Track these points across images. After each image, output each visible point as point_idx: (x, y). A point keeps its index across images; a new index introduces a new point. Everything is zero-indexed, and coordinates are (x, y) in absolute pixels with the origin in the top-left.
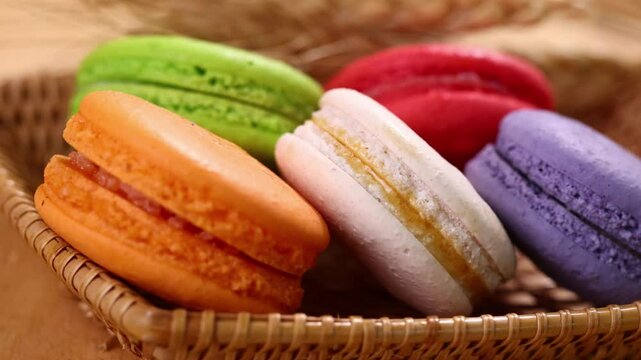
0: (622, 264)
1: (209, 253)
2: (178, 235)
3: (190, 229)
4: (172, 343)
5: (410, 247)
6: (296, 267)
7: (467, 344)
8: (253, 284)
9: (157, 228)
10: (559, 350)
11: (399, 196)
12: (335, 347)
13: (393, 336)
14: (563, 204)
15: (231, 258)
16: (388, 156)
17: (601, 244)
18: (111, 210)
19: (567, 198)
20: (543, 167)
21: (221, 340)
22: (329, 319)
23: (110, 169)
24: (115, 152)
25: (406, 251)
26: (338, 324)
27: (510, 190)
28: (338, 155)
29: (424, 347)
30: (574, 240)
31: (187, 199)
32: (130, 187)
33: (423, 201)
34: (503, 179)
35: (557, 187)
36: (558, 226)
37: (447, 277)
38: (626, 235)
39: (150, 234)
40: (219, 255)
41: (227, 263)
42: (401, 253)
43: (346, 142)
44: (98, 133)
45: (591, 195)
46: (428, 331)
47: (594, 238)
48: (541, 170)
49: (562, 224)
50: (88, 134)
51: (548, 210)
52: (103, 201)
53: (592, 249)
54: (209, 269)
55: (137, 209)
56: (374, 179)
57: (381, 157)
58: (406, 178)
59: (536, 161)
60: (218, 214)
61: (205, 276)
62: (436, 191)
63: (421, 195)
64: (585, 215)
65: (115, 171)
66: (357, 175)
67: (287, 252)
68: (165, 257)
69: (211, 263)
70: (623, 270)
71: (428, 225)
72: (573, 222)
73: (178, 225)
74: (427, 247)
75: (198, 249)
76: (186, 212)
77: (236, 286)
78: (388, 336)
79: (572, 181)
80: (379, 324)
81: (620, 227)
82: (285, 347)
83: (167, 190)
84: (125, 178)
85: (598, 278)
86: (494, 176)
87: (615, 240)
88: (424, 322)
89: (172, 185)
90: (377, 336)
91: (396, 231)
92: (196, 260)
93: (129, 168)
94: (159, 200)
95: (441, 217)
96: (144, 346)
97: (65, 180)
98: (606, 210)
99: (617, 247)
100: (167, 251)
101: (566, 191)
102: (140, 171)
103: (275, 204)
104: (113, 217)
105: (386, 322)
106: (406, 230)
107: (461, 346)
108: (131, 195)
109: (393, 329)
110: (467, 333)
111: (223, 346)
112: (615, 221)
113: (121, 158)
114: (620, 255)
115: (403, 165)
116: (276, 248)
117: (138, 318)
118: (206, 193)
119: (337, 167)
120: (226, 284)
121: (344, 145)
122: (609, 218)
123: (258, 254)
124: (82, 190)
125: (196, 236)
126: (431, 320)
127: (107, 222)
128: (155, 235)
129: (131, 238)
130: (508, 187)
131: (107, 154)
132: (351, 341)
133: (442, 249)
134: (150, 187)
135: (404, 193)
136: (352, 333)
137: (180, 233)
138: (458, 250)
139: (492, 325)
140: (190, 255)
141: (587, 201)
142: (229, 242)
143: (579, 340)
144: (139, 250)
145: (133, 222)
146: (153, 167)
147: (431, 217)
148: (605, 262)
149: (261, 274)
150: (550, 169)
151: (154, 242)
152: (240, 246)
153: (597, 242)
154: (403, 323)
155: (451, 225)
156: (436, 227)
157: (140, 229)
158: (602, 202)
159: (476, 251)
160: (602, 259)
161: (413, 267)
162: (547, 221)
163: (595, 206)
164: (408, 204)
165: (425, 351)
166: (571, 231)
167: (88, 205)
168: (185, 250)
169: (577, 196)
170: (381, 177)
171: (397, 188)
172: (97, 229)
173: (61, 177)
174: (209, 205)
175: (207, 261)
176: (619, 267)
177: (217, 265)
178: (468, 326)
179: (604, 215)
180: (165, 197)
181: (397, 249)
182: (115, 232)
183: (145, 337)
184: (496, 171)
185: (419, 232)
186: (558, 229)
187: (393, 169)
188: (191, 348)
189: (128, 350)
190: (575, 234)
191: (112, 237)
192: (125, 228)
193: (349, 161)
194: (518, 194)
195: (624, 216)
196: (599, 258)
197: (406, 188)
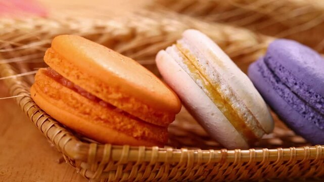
0: (316, 121)
1: (121, 118)
2: (105, 110)
3: (110, 107)
4: (89, 160)
5: (215, 112)
6: (165, 123)
7: (242, 164)
8: (144, 133)
9: (94, 107)
10: (291, 167)
11: (211, 86)
12: (173, 164)
13: (203, 159)
14: (289, 88)
15: (132, 120)
16: (208, 66)
17: (306, 110)
18: (70, 99)
19: (291, 85)
20: (281, 68)
21: (114, 159)
22: (170, 149)
23: (69, 78)
24: (71, 69)
25: (213, 114)
26: (175, 152)
27: (265, 79)
28: (184, 63)
29: (219, 164)
30: (292, 106)
31: (109, 93)
32: (79, 87)
33: (224, 90)
34: (263, 73)
35: (287, 79)
36: (285, 99)
37: (233, 129)
38: (319, 106)
39: (91, 111)
40: (126, 119)
41: (130, 123)
42: (210, 115)
43: (188, 57)
44: (62, 59)
45: (303, 84)
46: (221, 157)
47: (303, 106)
48: (280, 70)
49: (287, 97)
50: (56, 60)
51: (282, 90)
52: (66, 94)
53: (301, 112)
54: (122, 127)
55: (83, 98)
56: (200, 77)
57: (204, 65)
58: (216, 78)
59: (278, 65)
60: (124, 100)
61: (119, 130)
62: (231, 85)
63: (223, 87)
64: (299, 94)
65: (71, 79)
66: (192, 74)
67: (160, 116)
68: (98, 122)
69: (122, 124)
70: (317, 124)
71: (225, 102)
72: (293, 97)
73: (104, 105)
74: (224, 113)
75: (115, 117)
76: (108, 99)
77: (135, 135)
78: (200, 159)
79: (294, 76)
80: (196, 153)
81: (316, 102)
82: (147, 163)
83: (98, 88)
84: (77, 83)
85: (303, 127)
86: (259, 71)
87: (314, 108)
88: (219, 152)
89: (100, 85)
90: (195, 158)
91: (208, 104)
92: (114, 123)
93: (78, 77)
94: (94, 93)
95: (232, 99)
96: (76, 162)
97: (46, 83)
98: (310, 93)
99: (315, 112)
100: (99, 119)
101: (291, 80)
102: (84, 79)
103: (154, 92)
104: (71, 102)
105: (199, 152)
106: (213, 104)
107: (239, 165)
108: (79, 90)
109: (203, 155)
110: (241, 158)
111: (116, 162)
112: (313, 99)
113: (74, 72)
114: (316, 117)
115: (215, 71)
116: (155, 114)
117: (72, 147)
118: (118, 89)
119: (182, 70)
120: (130, 134)
121: (187, 58)
122: (311, 97)
123: (146, 118)
124: (55, 88)
125: (114, 110)
126: (223, 151)
127: (68, 105)
128: (93, 110)
129: (80, 113)
130: (264, 77)
131: (67, 71)
132: (181, 161)
133: (232, 115)
134: (90, 87)
135: (214, 85)
136: (182, 157)
137: (105, 109)
138: (240, 116)
139: (255, 154)
140: (111, 120)
141: (300, 87)
142: (131, 113)
143: (301, 163)
144: (85, 119)
145: (82, 104)
146: (91, 77)
147: (227, 98)
148: (307, 119)
149: (148, 127)
150: (284, 69)
151: (93, 114)
152: (136, 115)
153: (304, 109)
154: (208, 152)
155: (237, 103)
156: (229, 103)
157: (85, 108)
158: (308, 88)
159: (250, 118)
160: (306, 117)
161: (215, 123)
162: (280, 96)
163: (304, 90)
164: (216, 90)
165: (221, 167)
166: (291, 102)
167: (58, 97)
168: (109, 118)
169: (296, 84)
170: (204, 76)
171: (211, 82)
172: (64, 108)
173: (44, 82)
174: (120, 95)
175: (120, 123)
176: (315, 123)
177: (125, 125)
178: (242, 154)
179: (308, 95)
180: (97, 92)
181: (208, 113)
182: (73, 110)
183: (75, 157)
184: (261, 68)
185: (220, 106)
186: (285, 100)
187: (209, 72)
188: (99, 163)
189: (69, 163)
190: (293, 103)
191: (71, 112)
192: (78, 108)
193: (189, 66)
194: (268, 81)
195: (319, 97)
196: (305, 117)
197: (215, 83)
